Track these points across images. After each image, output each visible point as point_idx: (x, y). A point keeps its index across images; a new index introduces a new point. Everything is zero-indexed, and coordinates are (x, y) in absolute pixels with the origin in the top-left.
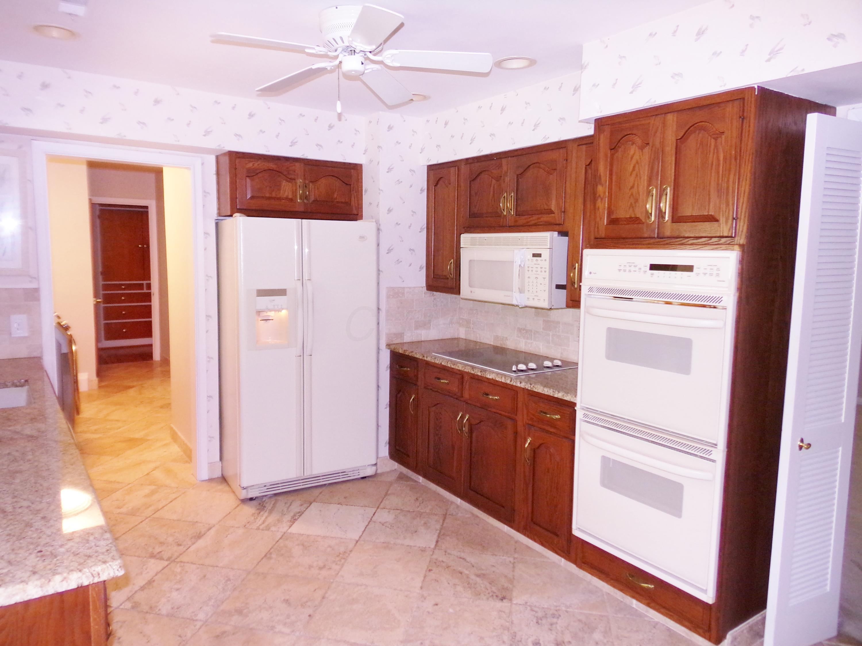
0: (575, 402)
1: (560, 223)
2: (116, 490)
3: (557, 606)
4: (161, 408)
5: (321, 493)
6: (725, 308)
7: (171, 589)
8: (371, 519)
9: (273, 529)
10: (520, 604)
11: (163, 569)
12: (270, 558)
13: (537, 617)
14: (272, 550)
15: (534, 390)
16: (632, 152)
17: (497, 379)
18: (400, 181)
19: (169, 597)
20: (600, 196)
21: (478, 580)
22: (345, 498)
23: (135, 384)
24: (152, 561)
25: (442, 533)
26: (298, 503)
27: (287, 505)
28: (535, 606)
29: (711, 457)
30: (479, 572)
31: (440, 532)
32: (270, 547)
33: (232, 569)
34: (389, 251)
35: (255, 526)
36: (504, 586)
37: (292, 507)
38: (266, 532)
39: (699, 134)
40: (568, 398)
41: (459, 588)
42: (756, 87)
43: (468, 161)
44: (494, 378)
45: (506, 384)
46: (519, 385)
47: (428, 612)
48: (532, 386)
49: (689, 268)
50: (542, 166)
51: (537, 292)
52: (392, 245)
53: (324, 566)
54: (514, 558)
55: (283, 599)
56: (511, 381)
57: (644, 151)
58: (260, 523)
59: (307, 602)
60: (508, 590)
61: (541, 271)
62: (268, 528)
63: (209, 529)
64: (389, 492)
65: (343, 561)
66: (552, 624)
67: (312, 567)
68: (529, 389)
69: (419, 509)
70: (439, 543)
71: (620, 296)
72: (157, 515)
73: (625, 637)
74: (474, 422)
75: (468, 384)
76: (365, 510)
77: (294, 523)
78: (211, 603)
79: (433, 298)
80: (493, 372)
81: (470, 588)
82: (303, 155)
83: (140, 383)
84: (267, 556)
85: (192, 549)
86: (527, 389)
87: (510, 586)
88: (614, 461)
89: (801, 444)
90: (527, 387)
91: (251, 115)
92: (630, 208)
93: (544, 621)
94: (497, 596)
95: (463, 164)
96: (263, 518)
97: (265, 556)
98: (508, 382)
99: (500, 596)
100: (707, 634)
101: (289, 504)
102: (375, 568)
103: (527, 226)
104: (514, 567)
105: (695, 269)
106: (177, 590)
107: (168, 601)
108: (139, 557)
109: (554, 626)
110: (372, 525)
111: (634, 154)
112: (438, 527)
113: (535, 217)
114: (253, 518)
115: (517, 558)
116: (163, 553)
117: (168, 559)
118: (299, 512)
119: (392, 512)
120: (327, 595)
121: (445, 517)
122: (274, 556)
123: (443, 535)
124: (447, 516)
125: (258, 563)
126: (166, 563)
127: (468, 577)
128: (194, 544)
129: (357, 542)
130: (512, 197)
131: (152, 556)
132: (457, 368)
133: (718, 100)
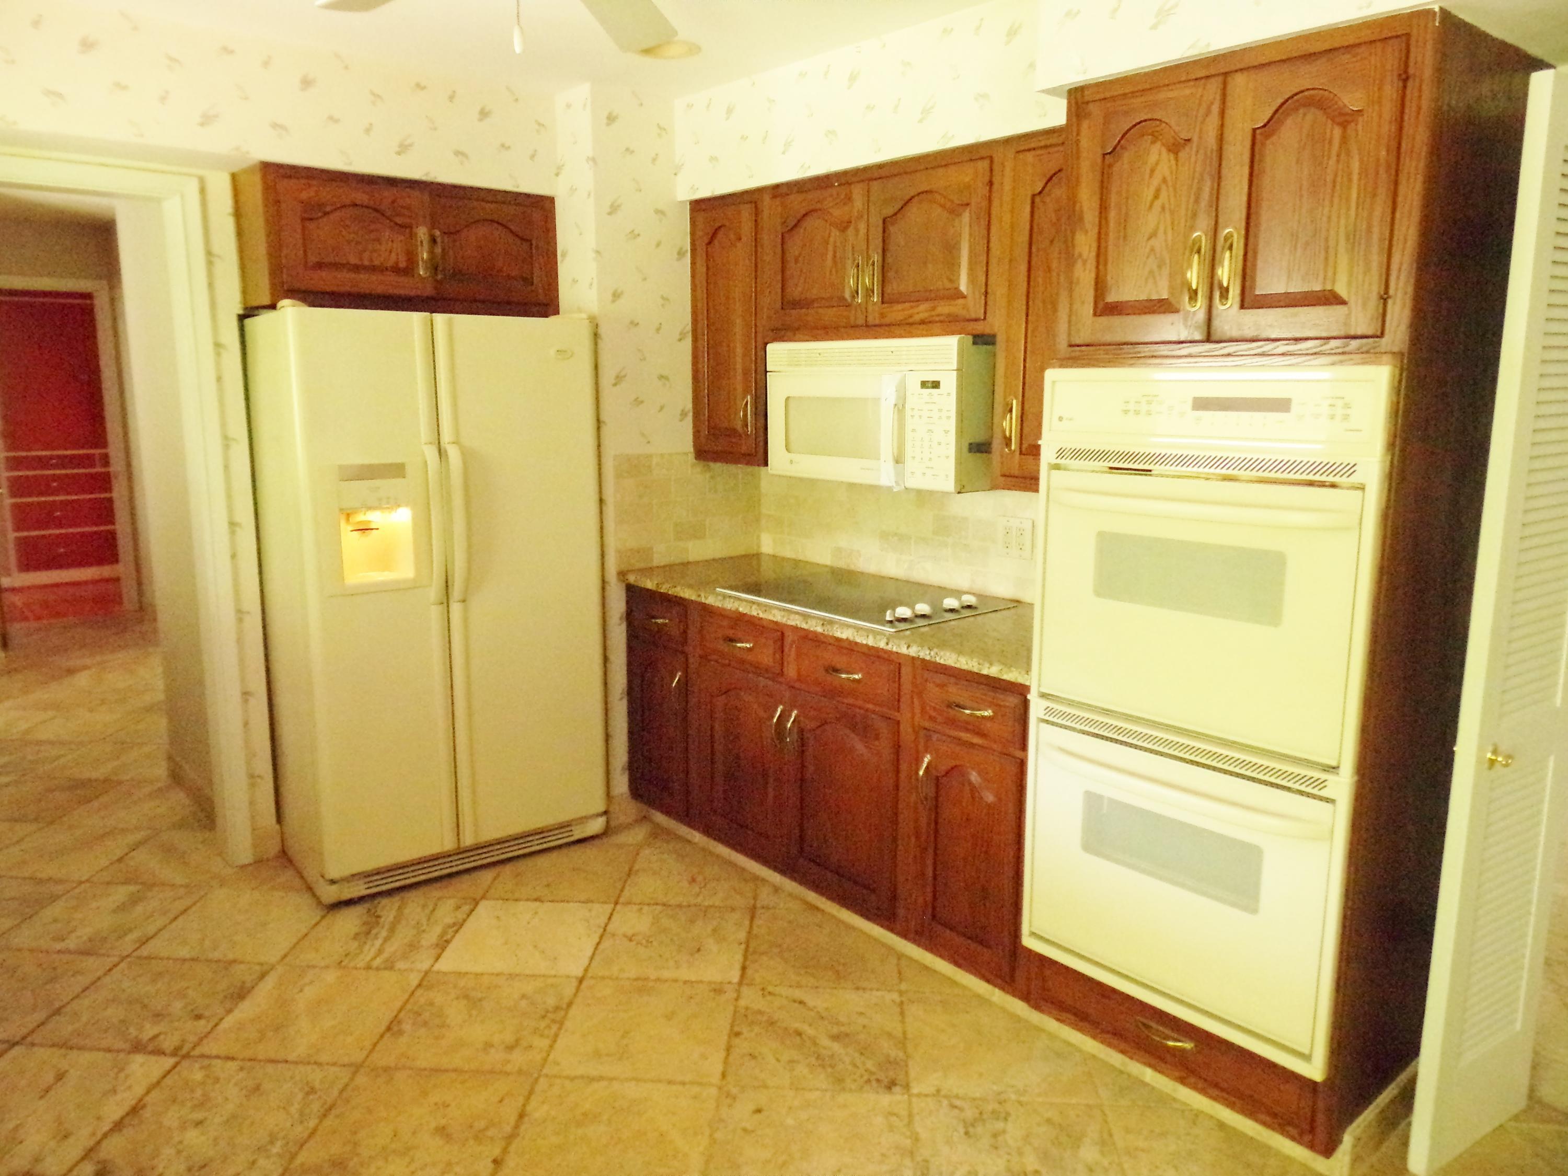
0: (1027, 683)
1: (978, 316)
2: (54, 898)
3: (999, 1094)
4: (148, 711)
5: (495, 879)
6: (1362, 488)
7: (185, 1123)
8: (605, 930)
9: (400, 965)
10: (926, 1096)
11: (164, 1077)
12: (401, 1033)
13: (964, 1121)
14: (402, 1015)
15: (938, 660)
16: (1153, 158)
17: (858, 640)
18: (636, 232)
19: (181, 1142)
20: (1080, 255)
21: (836, 1047)
22: (548, 885)
23: (88, 661)
24: (139, 1058)
25: (751, 950)
26: (451, 903)
27: (427, 911)
28: (957, 1097)
29: (1324, 793)
30: (835, 1030)
31: (748, 946)
32: (398, 1004)
33: (318, 1064)
34: (619, 379)
35: (361, 962)
36: (888, 1056)
37: (440, 912)
38: (386, 974)
39: (1305, 115)
40: (1011, 676)
41: (802, 1070)
42: (1437, 9)
43: (778, 191)
44: (851, 638)
45: (877, 650)
46: (904, 650)
47: (745, 1130)
48: (932, 653)
49: (1281, 405)
50: (938, 197)
51: (930, 459)
52: (624, 368)
53: (517, 1042)
54: (901, 993)
55: (433, 1125)
56: (887, 644)
57: (1181, 154)
58: (373, 951)
59: (486, 1129)
60: (897, 1063)
61: (940, 418)
62: (389, 966)
63: (263, 976)
64: (636, 867)
65: (555, 1028)
66: (995, 1136)
67: (492, 1046)
68: (928, 658)
69: (699, 900)
70: (749, 972)
71: (1125, 466)
72: (145, 951)
73: (1143, 1150)
74: (810, 725)
75: (793, 649)
76: (590, 910)
77: (443, 949)
78: (276, 1149)
79: (708, 475)
80: (849, 626)
81: (823, 1067)
82: (427, 174)
83: (98, 658)
84: (392, 1028)
85: (225, 1024)
86: (923, 660)
87: (901, 1055)
88: (1112, 801)
89: (1493, 758)
90: (922, 655)
91: (307, 83)
92: (1147, 279)
93: (979, 1129)
94: (878, 1080)
95: (767, 198)
96: (378, 943)
97: (389, 1029)
98: (882, 644)
99: (886, 1081)
100: (1307, 1138)
101: (431, 908)
102: (623, 1037)
103: (908, 324)
104: (902, 1013)
105: (1294, 406)
106: (199, 1123)
107: (179, 1152)
108: (109, 1050)
109: (1000, 1138)
110: (606, 944)
111: (1157, 164)
112: (742, 935)
113: (923, 307)
114: (356, 944)
115: (907, 991)
116: (162, 1037)
117: (174, 1053)
118: (454, 924)
119: (646, 908)
120: (529, 1108)
121: (753, 912)
122: (407, 1027)
123: (754, 952)
124: (759, 912)
125: (375, 1045)
126: (171, 1061)
127: (815, 1044)
128: (230, 1011)
129: (581, 981)
130: (873, 264)
131: (138, 1047)
132: (771, 618)
133: (1351, 40)
